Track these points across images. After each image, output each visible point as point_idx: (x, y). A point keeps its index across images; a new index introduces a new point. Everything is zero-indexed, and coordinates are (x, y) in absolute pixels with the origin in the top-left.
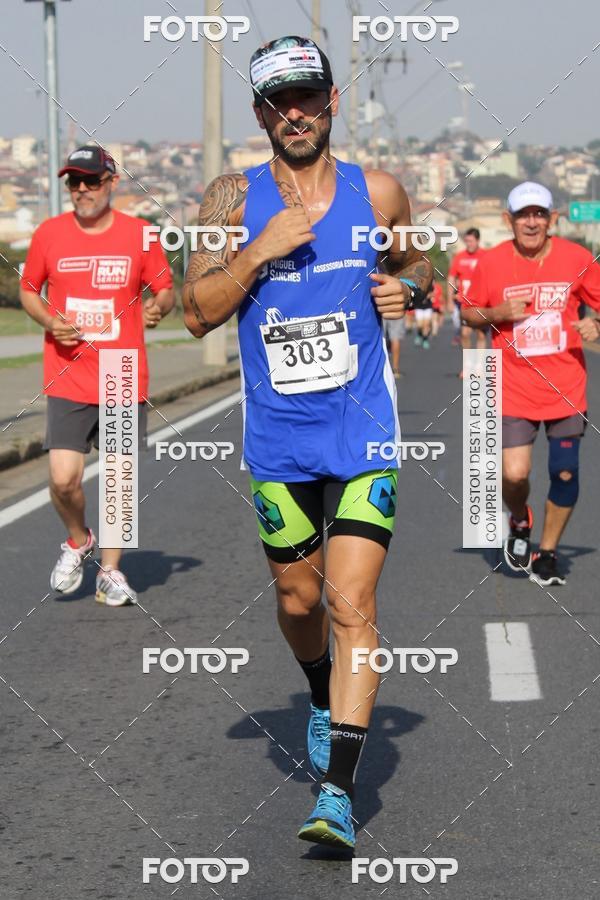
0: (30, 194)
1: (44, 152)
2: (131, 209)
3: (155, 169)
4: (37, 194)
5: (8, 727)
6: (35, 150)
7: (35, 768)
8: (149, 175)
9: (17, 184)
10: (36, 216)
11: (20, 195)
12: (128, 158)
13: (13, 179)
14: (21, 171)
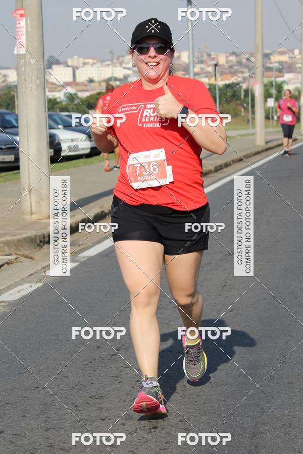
2: (230, 80)
3: (239, 63)
8: (237, 66)
12: (228, 59)
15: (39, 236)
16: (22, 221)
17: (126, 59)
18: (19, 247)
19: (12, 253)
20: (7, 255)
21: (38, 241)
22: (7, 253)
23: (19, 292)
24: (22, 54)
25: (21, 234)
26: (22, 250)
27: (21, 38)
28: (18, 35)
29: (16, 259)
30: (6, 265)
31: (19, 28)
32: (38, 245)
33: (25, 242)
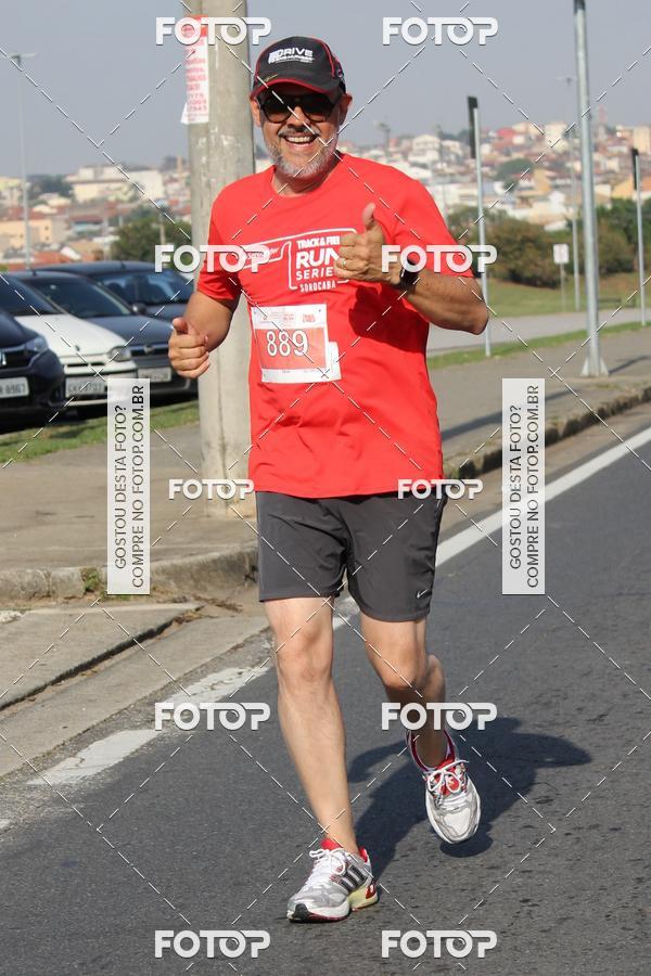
0: (562, 177)
1: (576, 137)
4: (569, 177)
5: (554, 700)
6: (566, 135)
7: (581, 741)
9: (549, 169)
10: (568, 198)
11: (553, 178)
13: (546, 164)
14: (554, 156)
15: (249, 554)
16: (206, 519)
17: (418, 144)
18: (202, 583)
19: (187, 596)
20: (175, 601)
21: (247, 567)
22: (176, 596)
23: (213, 689)
24: (202, 124)
25: (207, 551)
26: (210, 588)
27: (198, 87)
28: (193, 79)
29: (197, 610)
30: (175, 624)
31: (195, 61)
32: (247, 576)
33: (215, 571)
